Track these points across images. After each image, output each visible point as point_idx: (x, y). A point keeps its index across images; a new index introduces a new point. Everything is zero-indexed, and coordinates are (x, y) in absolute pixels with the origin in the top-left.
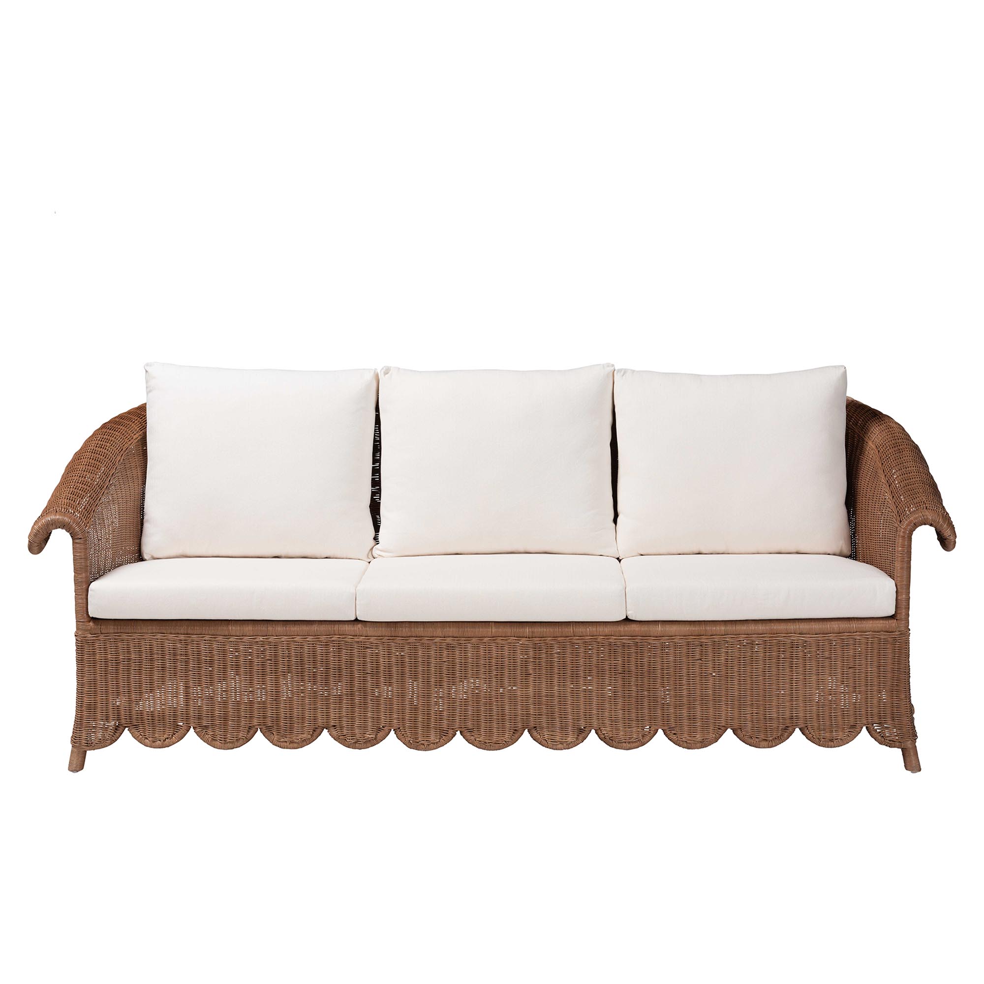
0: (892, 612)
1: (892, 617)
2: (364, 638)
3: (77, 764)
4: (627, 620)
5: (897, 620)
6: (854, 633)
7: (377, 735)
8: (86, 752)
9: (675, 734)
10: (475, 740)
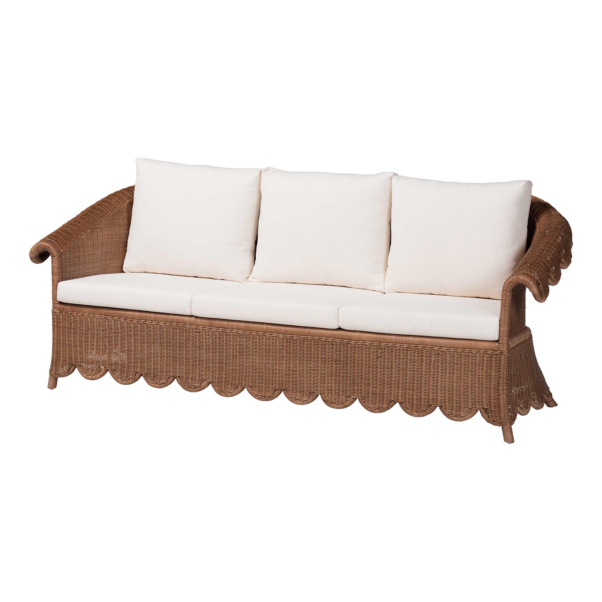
0: (497, 339)
1: (497, 341)
2: (196, 326)
3: (53, 384)
4: (340, 329)
5: (499, 343)
6: (472, 349)
7: (201, 384)
8: (57, 378)
9: (364, 402)
10: (253, 393)
